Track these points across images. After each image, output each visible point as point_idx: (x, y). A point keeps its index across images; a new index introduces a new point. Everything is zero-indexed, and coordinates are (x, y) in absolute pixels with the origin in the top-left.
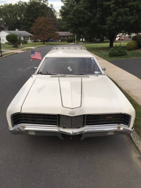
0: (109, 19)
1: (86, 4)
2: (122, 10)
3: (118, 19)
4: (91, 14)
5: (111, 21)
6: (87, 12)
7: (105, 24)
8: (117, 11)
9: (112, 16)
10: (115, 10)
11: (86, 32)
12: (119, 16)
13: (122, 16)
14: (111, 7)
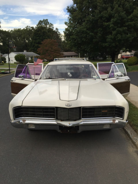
0: (109, 37)
1: (88, 26)
2: (121, 29)
3: (118, 38)
4: (93, 34)
5: (111, 39)
6: (89, 32)
7: (106, 42)
8: (117, 30)
9: (112, 35)
10: (114, 29)
11: (89, 49)
12: (118, 35)
13: (121, 35)
14: (110, 26)
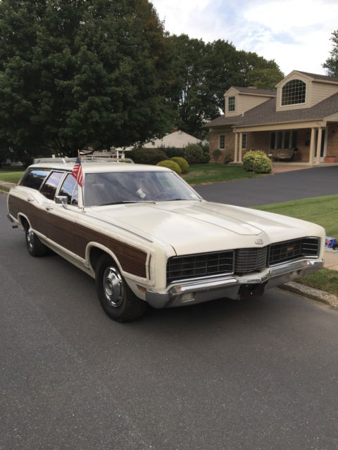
0: (73, 116)
1: (14, 81)
2: (97, 100)
3: (92, 118)
4: (29, 103)
5: (78, 118)
6: (18, 97)
7: (65, 125)
8: (89, 100)
9: (78, 111)
10: (84, 99)
12: (93, 112)
13: (99, 112)
14: (73, 90)
